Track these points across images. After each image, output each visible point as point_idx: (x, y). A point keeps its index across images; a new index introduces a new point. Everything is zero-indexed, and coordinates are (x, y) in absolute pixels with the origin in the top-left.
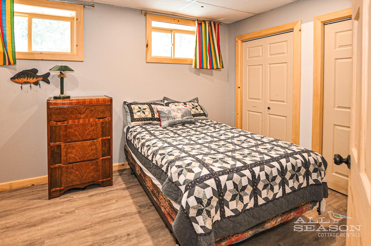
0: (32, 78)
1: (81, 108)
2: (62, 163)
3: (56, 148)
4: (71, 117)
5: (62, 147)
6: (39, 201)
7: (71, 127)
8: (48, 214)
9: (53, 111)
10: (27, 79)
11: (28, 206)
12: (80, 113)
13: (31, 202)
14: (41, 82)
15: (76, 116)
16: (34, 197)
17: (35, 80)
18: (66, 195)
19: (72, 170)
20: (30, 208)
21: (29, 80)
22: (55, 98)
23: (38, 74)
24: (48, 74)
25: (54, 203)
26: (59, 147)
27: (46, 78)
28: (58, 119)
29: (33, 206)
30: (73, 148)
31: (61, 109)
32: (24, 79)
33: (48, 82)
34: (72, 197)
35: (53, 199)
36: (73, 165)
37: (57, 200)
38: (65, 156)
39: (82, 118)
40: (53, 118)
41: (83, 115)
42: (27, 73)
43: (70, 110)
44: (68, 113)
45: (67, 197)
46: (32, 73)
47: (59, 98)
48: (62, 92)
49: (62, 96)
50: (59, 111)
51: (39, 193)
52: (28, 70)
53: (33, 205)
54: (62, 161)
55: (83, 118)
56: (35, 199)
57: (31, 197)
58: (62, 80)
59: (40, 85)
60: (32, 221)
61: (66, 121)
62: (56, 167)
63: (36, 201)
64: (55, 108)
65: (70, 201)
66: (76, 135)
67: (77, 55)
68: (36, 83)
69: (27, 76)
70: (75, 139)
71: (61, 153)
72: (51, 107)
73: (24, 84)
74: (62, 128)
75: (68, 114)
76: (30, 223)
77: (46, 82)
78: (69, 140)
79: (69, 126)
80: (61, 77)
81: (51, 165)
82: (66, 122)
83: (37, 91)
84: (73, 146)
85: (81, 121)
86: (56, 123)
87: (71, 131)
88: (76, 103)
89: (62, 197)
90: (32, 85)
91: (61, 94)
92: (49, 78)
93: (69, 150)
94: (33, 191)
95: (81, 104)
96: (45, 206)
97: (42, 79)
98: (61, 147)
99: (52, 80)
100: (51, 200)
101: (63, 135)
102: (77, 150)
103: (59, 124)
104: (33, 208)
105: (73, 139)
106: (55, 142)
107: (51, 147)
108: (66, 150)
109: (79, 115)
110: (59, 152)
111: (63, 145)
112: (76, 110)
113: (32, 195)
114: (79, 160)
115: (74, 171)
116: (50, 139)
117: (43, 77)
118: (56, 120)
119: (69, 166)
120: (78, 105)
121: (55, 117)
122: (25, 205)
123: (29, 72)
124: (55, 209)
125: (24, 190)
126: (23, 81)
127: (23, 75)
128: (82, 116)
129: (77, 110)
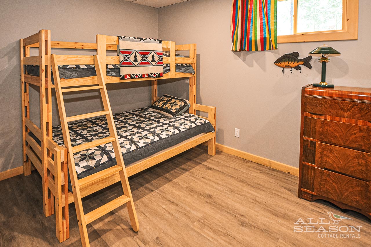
0: (293, 62)
1: (344, 102)
2: (316, 164)
3: (310, 144)
4: (330, 112)
5: (317, 145)
6: (289, 193)
7: (329, 124)
8: (292, 212)
9: (308, 100)
10: (288, 63)
11: (278, 191)
12: (343, 109)
13: (283, 190)
14: (302, 67)
15: (336, 113)
16: (286, 186)
17: (296, 64)
18: (318, 205)
19: (328, 179)
20: (279, 195)
21: (290, 64)
22: (315, 86)
23: (300, 58)
24: (310, 58)
25: (303, 205)
26: (313, 144)
27: (307, 62)
28: (314, 111)
29: (282, 195)
30: (331, 151)
31: (317, 99)
32: (285, 63)
33: (310, 67)
34: (325, 212)
35: (303, 200)
36: (330, 173)
37: (307, 203)
38: (320, 158)
39: (345, 116)
40: (308, 109)
41: (348, 113)
42: (288, 57)
43: (329, 103)
44: (326, 106)
45: (319, 208)
46: (293, 57)
47: (319, 86)
48: (323, 80)
49: (323, 84)
50: (315, 101)
51: (292, 185)
52: (290, 54)
53: (282, 193)
54: (316, 161)
55: (347, 117)
56: (286, 188)
57: (283, 184)
58: (324, 64)
59: (300, 69)
60: (276, 210)
61: (323, 115)
62: (309, 166)
63: (286, 191)
64: (310, 98)
65: (321, 214)
66: (336, 137)
67: (348, 32)
68: (297, 68)
69: (288, 60)
70: (333, 141)
71: (315, 152)
72: (306, 95)
73: (285, 68)
74: (318, 122)
75: (327, 108)
76: (273, 210)
77: (307, 66)
78: (326, 140)
79: (326, 122)
80: (323, 62)
81: (304, 161)
82: (323, 117)
83: (297, 76)
84: (331, 149)
85: (344, 120)
86: (311, 115)
87: (328, 129)
88: (338, 96)
89: (313, 203)
90: (293, 70)
91: (322, 81)
92: (311, 63)
93: (325, 153)
94: (288, 180)
95: (345, 98)
96: (293, 202)
97: (303, 63)
98: (315, 145)
99: (314, 64)
100: (301, 199)
101: (319, 131)
102: (336, 157)
103: (315, 117)
104: (281, 197)
105: (332, 140)
106: (310, 137)
107: (304, 140)
108: (321, 151)
109: (342, 112)
110: (312, 150)
111: (318, 143)
112: (337, 105)
113: (286, 183)
114: (338, 170)
115: (331, 181)
116: (304, 131)
117: (304, 61)
118: (311, 112)
119: (324, 172)
120: (341, 99)
121: (310, 108)
122: (276, 189)
123: (290, 56)
124: (301, 212)
125: (279, 174)
126: (284, 66)
127: (284, 59)
128: (346, 114)
129: (339, 105)
